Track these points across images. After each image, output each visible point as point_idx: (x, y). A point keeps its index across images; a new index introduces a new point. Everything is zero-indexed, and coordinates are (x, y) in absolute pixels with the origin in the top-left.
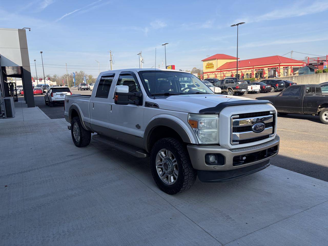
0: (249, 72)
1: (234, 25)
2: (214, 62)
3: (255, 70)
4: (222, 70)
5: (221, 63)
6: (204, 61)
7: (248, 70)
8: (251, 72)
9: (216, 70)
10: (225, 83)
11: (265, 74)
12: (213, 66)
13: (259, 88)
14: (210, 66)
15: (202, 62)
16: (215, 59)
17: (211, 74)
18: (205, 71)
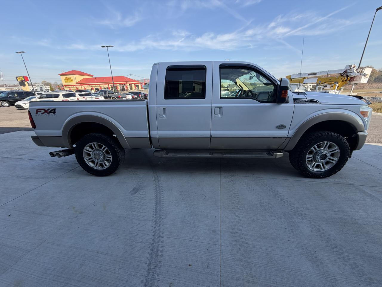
0: (106, 86)
1: (104, 47)
2: (72, 77)
3: (110, 85)
4: (81, 84)
5: (79, 78)
6: (61, 75)
7: (105, 85)
8: (107, 87)
9: (76, 84)
10: (109, 93)
11: (118, 88)
12: (72, 80)
13: (131, 97)
14: (68, 80)
15: (60, 76)
16: (73, 74)
17: (73, 87)
18: (64, 84)
